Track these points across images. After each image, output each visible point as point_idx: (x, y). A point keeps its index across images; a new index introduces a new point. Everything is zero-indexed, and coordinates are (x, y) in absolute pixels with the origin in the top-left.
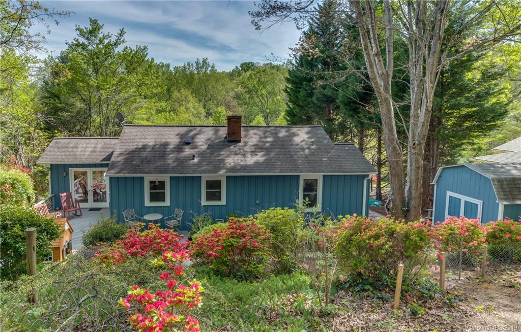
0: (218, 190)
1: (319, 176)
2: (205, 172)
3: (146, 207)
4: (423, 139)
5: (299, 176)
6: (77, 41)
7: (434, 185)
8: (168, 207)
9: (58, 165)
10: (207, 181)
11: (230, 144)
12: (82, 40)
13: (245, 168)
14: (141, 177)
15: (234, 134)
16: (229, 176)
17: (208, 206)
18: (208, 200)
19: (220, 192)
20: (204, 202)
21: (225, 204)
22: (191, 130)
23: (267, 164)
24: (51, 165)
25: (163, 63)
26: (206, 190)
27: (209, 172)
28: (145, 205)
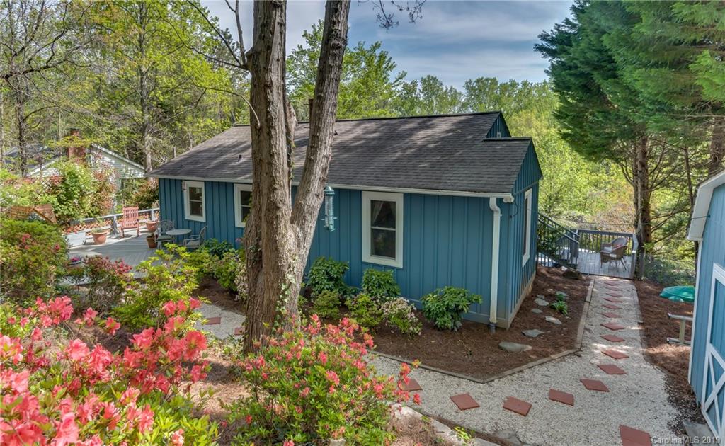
1: (396, 195)
5: (360, 191)
8: (204, 223)
10: (242, 192)
14: (181, 180)
20: (238, 222)
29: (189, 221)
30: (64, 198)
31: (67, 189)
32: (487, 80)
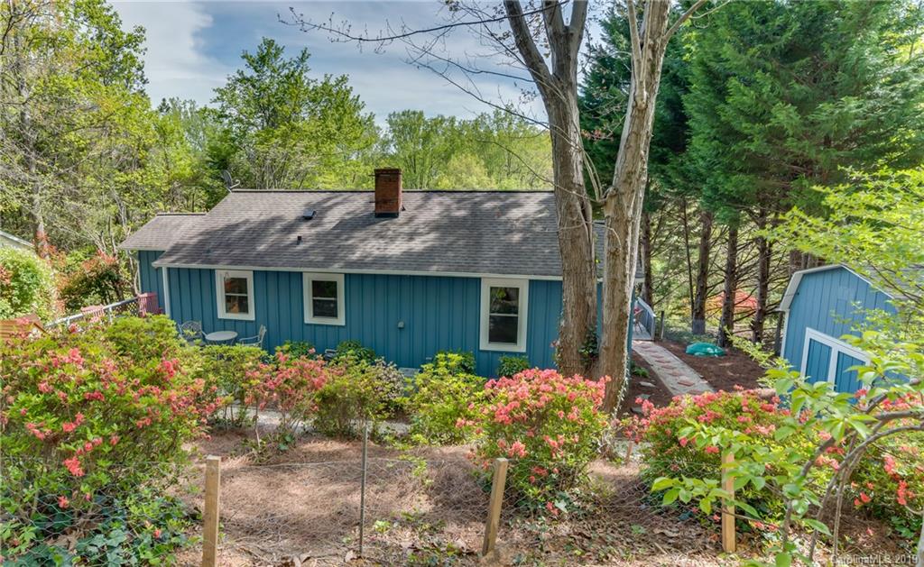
0: (333, 299)
1: (521, 282)
2: (311, 264)
3: (221, 319)
4: (625, 181)
5: (480, 279)
6: (242, 74)
7: (783, 313)
8: (252, 322)
9: (148, 252)
10: (314, 282)
11: (377, 220)
12: (249, 73)
13: (382, 261)
14: (210, 270)
15: (385, 202)
16: (350, 274)
17: (315, 325)
18: (316, 314)
19: (335, 302)
20: (309, 318)
21: (343, 324)
22: (330, 199)
23: (427, 256)
24: (140, 251)
25: (442, 116)
26: (311, 298)
27: (316, 265)
28: (219, 317)
29: (225, 320)
30: (19, 302)
31: (21, 289)
32: (414, 113)
